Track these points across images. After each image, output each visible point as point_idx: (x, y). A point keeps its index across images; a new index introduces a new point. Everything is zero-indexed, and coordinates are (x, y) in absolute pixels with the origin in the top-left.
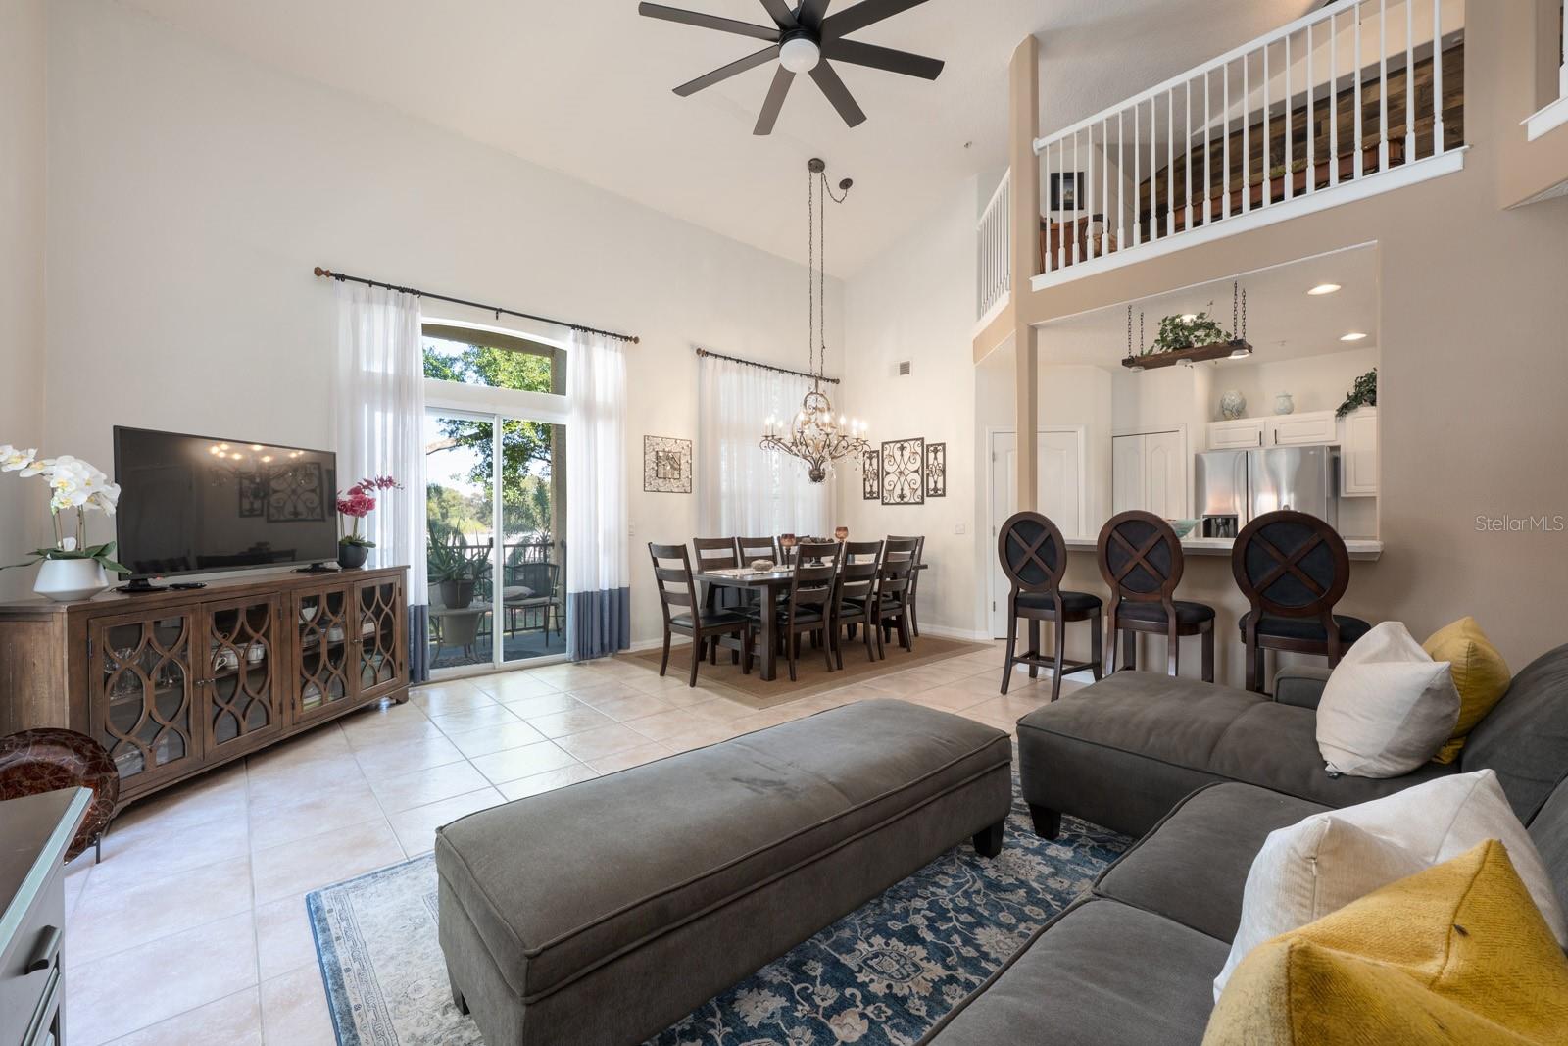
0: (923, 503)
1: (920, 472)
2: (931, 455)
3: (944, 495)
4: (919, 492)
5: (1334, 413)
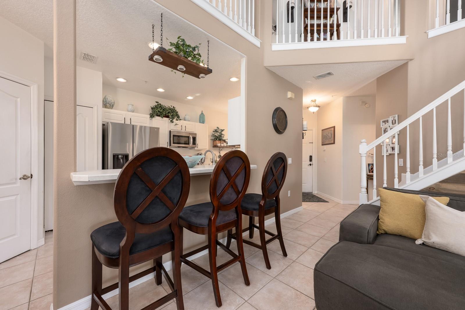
5: (149, 116)
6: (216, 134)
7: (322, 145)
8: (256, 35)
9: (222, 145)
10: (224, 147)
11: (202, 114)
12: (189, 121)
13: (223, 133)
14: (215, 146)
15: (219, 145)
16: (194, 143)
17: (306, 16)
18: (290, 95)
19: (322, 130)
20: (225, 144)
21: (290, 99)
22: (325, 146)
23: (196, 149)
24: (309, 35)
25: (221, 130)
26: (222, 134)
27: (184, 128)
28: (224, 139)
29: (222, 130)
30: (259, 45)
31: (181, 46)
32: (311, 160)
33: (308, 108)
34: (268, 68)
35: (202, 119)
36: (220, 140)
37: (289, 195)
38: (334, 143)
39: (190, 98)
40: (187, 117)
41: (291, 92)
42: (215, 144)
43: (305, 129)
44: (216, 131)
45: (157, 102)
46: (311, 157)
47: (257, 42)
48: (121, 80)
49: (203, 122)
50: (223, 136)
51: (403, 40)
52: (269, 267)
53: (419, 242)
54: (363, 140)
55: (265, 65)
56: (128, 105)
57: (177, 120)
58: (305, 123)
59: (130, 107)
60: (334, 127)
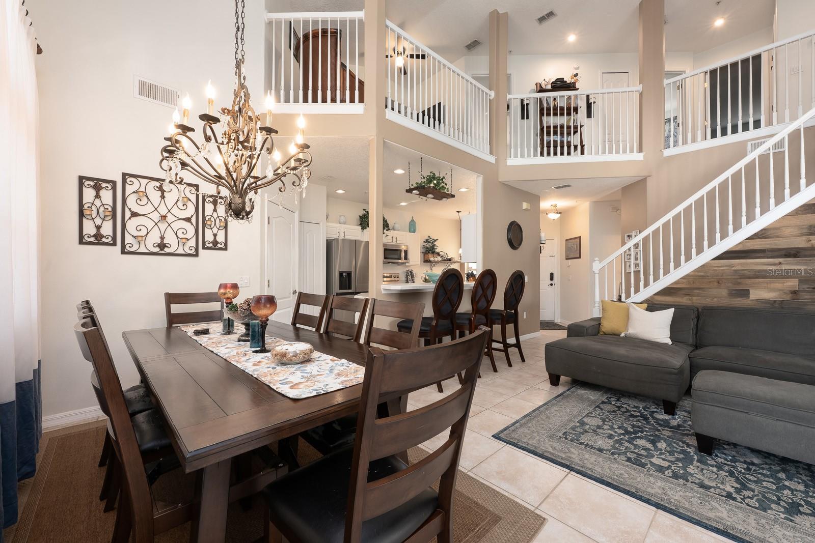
0: (197, 255)
1: (194, 220)
2: (209, 207)
3: (225, 249)
4: (192, 243)
5: (360, 227)
6: (428, 246)
7: (566, 259)
8: (491, 153)
9: (436, 259)
10: (437, 262)
11: (413, 220)
12: (399, 231)
13: (436, 243)
14: (427, 261)
15: (432, 259)
16: (406, 258)
17: (542, 114)
18: (525, 205)
19: (566, 240)
20: (439, 259)
21: (526, 210)
22: (570, 261)
23: (407, 264)
24: (545, 149)
25: (433, 239)
26: (434, 245)
27: (394, 240)
28: (437, 251)
29: (435, 241)
30: (494, 162)
31: (431, 179)
32: (552, 278)
33: (547, 214)
34: (505, 183)
35: (412, 227)
36: (433, 252)
37: (525, 317)
38: (580, 257)
39: (403, 204)
40: (397, 226)
41: (527, 202)
42: (426, 258)
43: (543, 242)
44: (427, 241)
45: (364, 210)
46: (552, 275)
47: (492, 159)
48: (340, 192)
49: (414, 232)
50: (436, 247)
51: (640, 157)
52: (510, 365)
53: (622, 335)
54: (596, 259)
55: (501, 179)
56: (340, 216)
57: (387, 230)
58: (543, 235)
59: (342, 219)
60: (580, 238)
